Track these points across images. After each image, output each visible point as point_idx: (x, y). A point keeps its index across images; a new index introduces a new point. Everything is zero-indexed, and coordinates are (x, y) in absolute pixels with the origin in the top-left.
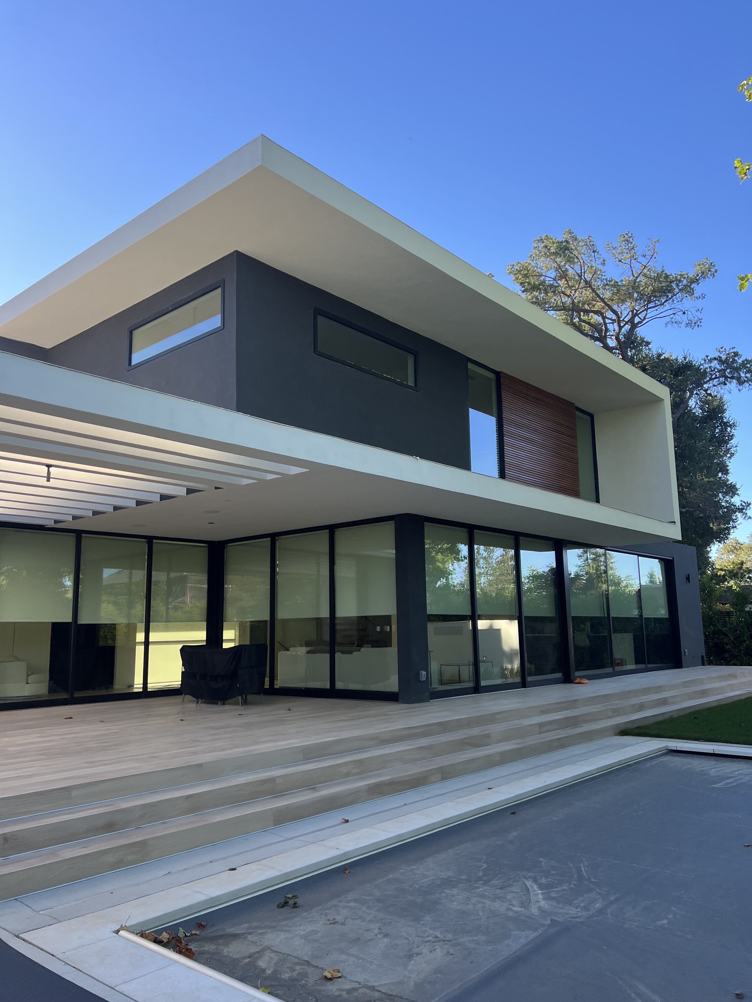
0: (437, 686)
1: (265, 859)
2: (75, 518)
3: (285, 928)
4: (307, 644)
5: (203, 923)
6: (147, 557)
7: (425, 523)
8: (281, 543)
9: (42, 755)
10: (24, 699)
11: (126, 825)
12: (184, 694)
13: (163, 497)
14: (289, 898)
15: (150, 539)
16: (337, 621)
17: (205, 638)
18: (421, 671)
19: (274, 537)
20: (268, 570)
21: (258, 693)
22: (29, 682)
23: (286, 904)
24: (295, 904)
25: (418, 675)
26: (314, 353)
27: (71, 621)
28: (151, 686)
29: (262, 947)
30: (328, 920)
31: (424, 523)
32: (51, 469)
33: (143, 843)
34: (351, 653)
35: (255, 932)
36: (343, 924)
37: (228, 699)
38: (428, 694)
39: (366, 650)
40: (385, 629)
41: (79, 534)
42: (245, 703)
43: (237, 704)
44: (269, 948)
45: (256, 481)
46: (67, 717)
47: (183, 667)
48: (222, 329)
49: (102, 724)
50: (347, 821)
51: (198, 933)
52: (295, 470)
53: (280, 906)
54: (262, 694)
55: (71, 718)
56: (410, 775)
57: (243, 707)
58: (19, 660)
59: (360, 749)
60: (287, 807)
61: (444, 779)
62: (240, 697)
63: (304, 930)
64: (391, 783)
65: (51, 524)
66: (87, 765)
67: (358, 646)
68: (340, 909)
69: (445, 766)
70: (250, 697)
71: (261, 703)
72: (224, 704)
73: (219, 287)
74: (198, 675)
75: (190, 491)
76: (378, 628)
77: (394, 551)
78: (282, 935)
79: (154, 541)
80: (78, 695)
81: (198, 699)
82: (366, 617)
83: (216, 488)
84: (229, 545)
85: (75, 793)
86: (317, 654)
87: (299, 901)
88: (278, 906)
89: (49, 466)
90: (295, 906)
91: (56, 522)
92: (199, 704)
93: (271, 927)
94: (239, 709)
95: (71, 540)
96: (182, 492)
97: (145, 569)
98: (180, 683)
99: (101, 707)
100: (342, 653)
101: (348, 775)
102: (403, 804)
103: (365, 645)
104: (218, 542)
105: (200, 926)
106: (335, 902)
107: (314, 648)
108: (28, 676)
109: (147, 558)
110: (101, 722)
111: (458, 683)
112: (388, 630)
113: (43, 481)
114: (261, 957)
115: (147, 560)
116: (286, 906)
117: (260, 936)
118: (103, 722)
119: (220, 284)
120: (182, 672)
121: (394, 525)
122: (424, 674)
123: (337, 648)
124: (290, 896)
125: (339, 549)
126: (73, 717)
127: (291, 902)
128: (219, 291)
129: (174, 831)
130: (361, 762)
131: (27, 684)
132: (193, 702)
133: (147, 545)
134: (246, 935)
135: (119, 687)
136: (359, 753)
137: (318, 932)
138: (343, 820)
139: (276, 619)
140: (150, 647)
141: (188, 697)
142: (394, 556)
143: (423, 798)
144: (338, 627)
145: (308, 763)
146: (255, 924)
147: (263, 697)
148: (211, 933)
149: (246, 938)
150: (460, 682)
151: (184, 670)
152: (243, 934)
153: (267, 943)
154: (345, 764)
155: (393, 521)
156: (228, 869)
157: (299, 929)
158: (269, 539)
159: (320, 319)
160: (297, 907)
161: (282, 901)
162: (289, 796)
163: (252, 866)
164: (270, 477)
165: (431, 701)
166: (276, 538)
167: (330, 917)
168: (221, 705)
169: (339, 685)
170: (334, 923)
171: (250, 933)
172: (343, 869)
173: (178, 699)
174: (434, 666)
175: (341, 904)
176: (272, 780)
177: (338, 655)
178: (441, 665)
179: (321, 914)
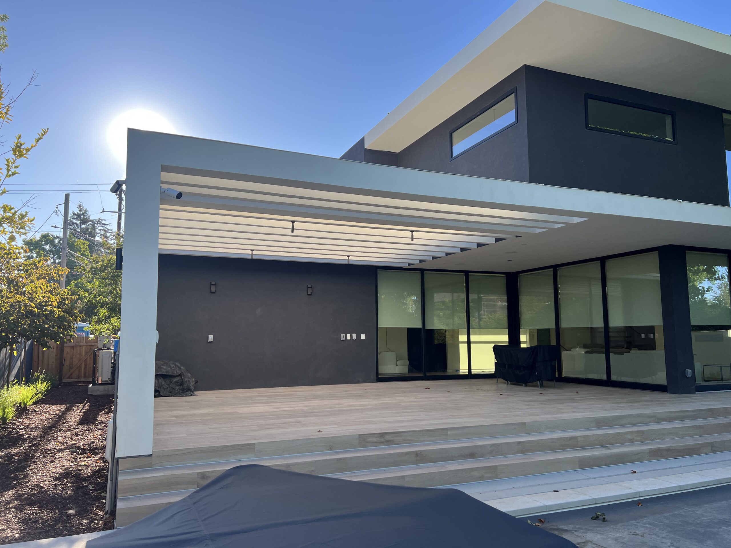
0: (701, 382)
1: (578, 488)
2: (421, 261)
3: (599, 532)
4: (585, 346)
5: (542, 520)
6: (465, 284)
7: (687, 251)
8: (561, 272)
9: (421, 409)
10: (398, 375)
11: (482, 456)
12: (497, 378)
13: (479, 245)
14: (599, 515)
15: (467, 273)
16: (610, 330)
17: (508, 340)
18: (686, 370)
19: (555, 268)
20: (552, 291)
21: (552, 380)
22: (398, 365)
23: (597, 518)
24: (604, 519)
25: (684, 372)
26: (586, 128)
27: (421, 327)
28: (474, 371)
29: (585, 540)
30: (631, 532)
31: (685, 252)
32: (413, 233)
33: (495, 467)
34: (622, 354)
35: (579, 531)
36: (642, 536)
37: (530, 382)
38: (694, 387)
39: (634, 352)
40: (649, 337)
41: (422, 271)
42: (542, 386)
43: (537, 386)
44: (591, 542)
45: (547, 230)
46: (426, 388)
47: (496, 359)
48: (517, 123)
49: (449, 394)
50: (635, 472)
51: (540, 525)
52: (577, 220)
53: (594, 518)
54: (555, 381)
55: (429, 388)
56: (686, 446)
57: (542, 389)
58: (391, 351)
59: (641, 424)
60: (589, 458)
61: (713, 451)
62: (539, 382)
63: (614, 536)
64: (669, 450)
65: (407, 266)
66: (452, 417)
67: (627, 348)
68: (639, 527)
69: (714, 442)
70: (545, 383)
71: (555, 387)
72: (526, 386)
73: (513, 93)
74: (506, 365)
75: (497, 240)
76: (643, 336)
77: (659, 275)
78: (599, 536)
79: (469, 274)
80: (428, 374)
81: (507, 381)
82: (631, 327)
83: (517, 237)
84: (520, 275)
85: (449, 432)
86: (593, 354)
87: (607, 518)
88: (592, 518)
89: (412, 231)
90: (604, 520)
91: (409, 264)
92: (508, 385)
93: (589, 530)
94: (539, 390)
95: (418, 275)
96: (492, 240)
97: (464, 293)
98: (494, 370)
99: (445, 383)
100: (615, 354)
101: (632, 440)
102: (679, 466)
103: (633, 349)
104: (512, 272)
105: (540, 521)
106: (634, 522)
107: (590, 349)
108: (397, 361)
109: (465, 286)
110: (448, 392)
111: (721, 380)
112: (652, 337)
113: (409, 241)
114: (586, 546)
115: (465, 287)
116: (598, 519)
117: (583, 534)
118: (450, 392)
119: (514, 91)
120: (495, 363)
121: (657, 255)
122: (690, 372)
123: (611, 350)
124: (600, 514)
125: (609, 275)
126: (430, 388)
127: (601, 517)
128: (513, 95)
129: (514, 462)
130: (643, 432)
131: (397, 366)
132: (505, 383)
133: (465, 277)
134: (573, 531)
135: (450, 371)
136: (641, 426)
137: (624, 538)
138: (631, 471)
139: (561, 328)
140: (471, 345)
141: (501, 380)
142: (659, 279)
143: (697, 463)
144: (611, 334)
145: (599, 429)
146: (578, 526)
147: (555, 383)
148: (549, 526)
149: (573, 533)
150: (722, 380)
151: (496, 361)
152: (571, 531)
153: (588, 539)
154: (631, 433)
155: (658, 252)
156: (553, 490)
157: (611, 534)
158: (552, 269)
159: (590, 101)
160: (605, 521)
161: (595, 515)
162: (589, 450)
163: (571, 491)
164: (557, 226)
165: (696, 393)
166: (557, 268)
167: (633, 531)
168: (524, 386)
169: (614, 378)
170: (636, 535)
171: (575, 531)
172: (638, 503)
173: (494, 381)
174: (698, 366)
175: (639, 524)
176: (575, 438)
177: (612, 355)
178: (703, 366)
179: (625, 528)
